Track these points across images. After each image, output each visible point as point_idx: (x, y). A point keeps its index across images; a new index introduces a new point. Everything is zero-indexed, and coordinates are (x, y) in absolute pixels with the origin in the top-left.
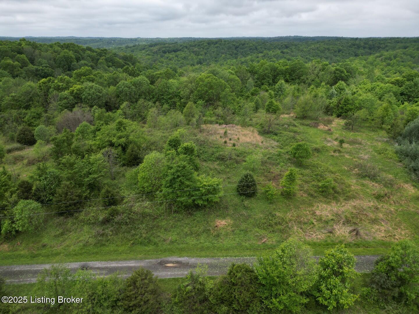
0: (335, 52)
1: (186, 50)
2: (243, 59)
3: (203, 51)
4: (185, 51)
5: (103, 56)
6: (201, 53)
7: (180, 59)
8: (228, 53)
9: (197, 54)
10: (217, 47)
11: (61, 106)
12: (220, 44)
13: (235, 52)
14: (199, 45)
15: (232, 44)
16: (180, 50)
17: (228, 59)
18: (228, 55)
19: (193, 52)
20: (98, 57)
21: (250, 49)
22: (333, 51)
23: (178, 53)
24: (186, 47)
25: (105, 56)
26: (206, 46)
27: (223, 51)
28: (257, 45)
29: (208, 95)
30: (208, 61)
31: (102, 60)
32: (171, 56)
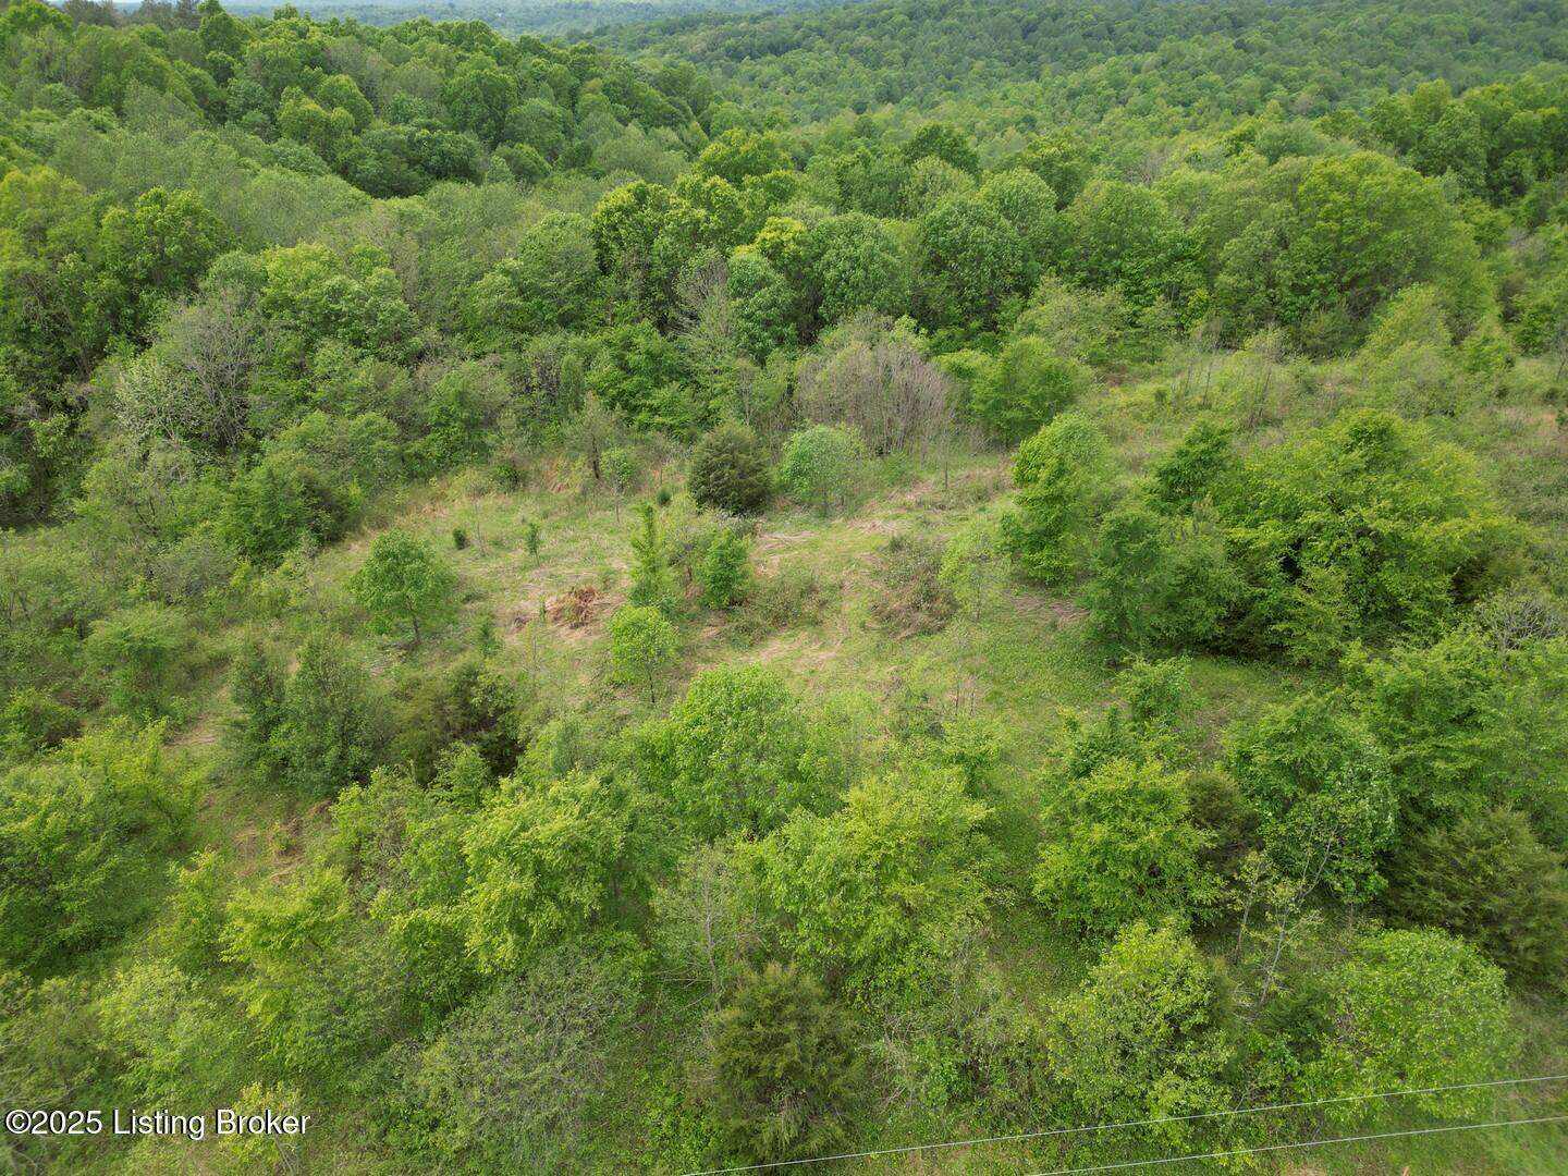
1: (820, 43)
3: (894, 47)
4: (821, 51)
5: (593, 76)
6: (888, 56)
7: (803, 83)
8: (996, 53)
9: (873, 61)
10: (947, 30)
12: (961, 16)
14: (873, 24)
15: (1011, 16)
16: (798, 45)
18: (997, 63)
21: (1086, 36)
23: (791, 57)
24: (821, 32)
25: (600, 76)
26: (902, 25)
27: (976, 45)
30: (920, 89)
31: (593, 91)
32: (767, 67)
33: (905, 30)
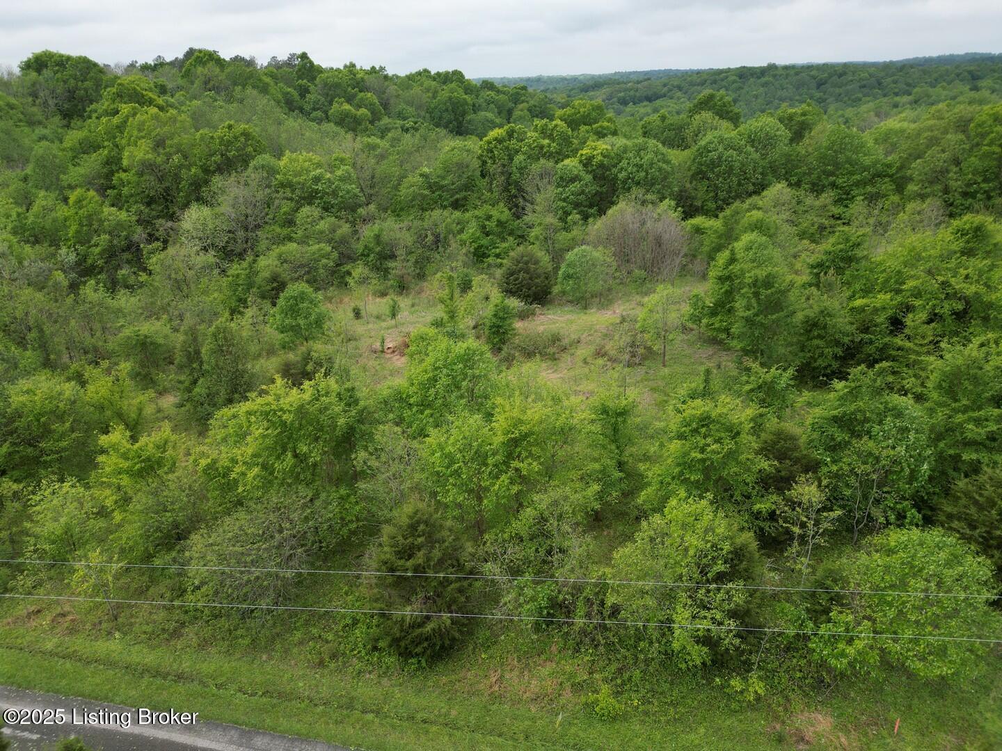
13: (818, 95)
15: (809, 75)
33: (735, 85)
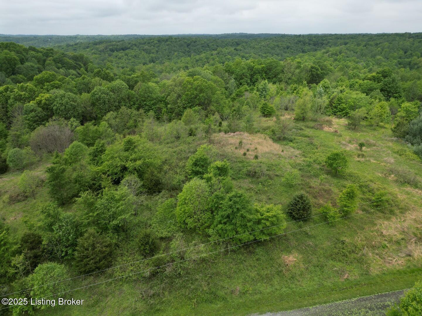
0: (284, 48)
1: (135, 48)
2: (197, 57)
3: (154, 49)
4: (135, 50)
5: (50, 56)
6: (153, 51)
7: (130, 58)
8: (180, 50)
9: (148, 52)
10: (168, 45)
11: (29, 120)
12: (171, 42)
13: (187, 49)
14: (149, 43)
15: (184, 42)
16: (130, 48)
17: (181, 57)
18: (180, 53)
19: (144, 50)
20: (45, 58)
21: (202, 47)
22: (282, 48)
23: (127, 51)
24: (135, 45)
25: (53, 57)
26: (157, 43)
27: (175, 49)
28: (208, 42)
29: (198, 99)
30: (160, 59)
31: (50, 60)
32: (120, 54)
33: (157, 45)
